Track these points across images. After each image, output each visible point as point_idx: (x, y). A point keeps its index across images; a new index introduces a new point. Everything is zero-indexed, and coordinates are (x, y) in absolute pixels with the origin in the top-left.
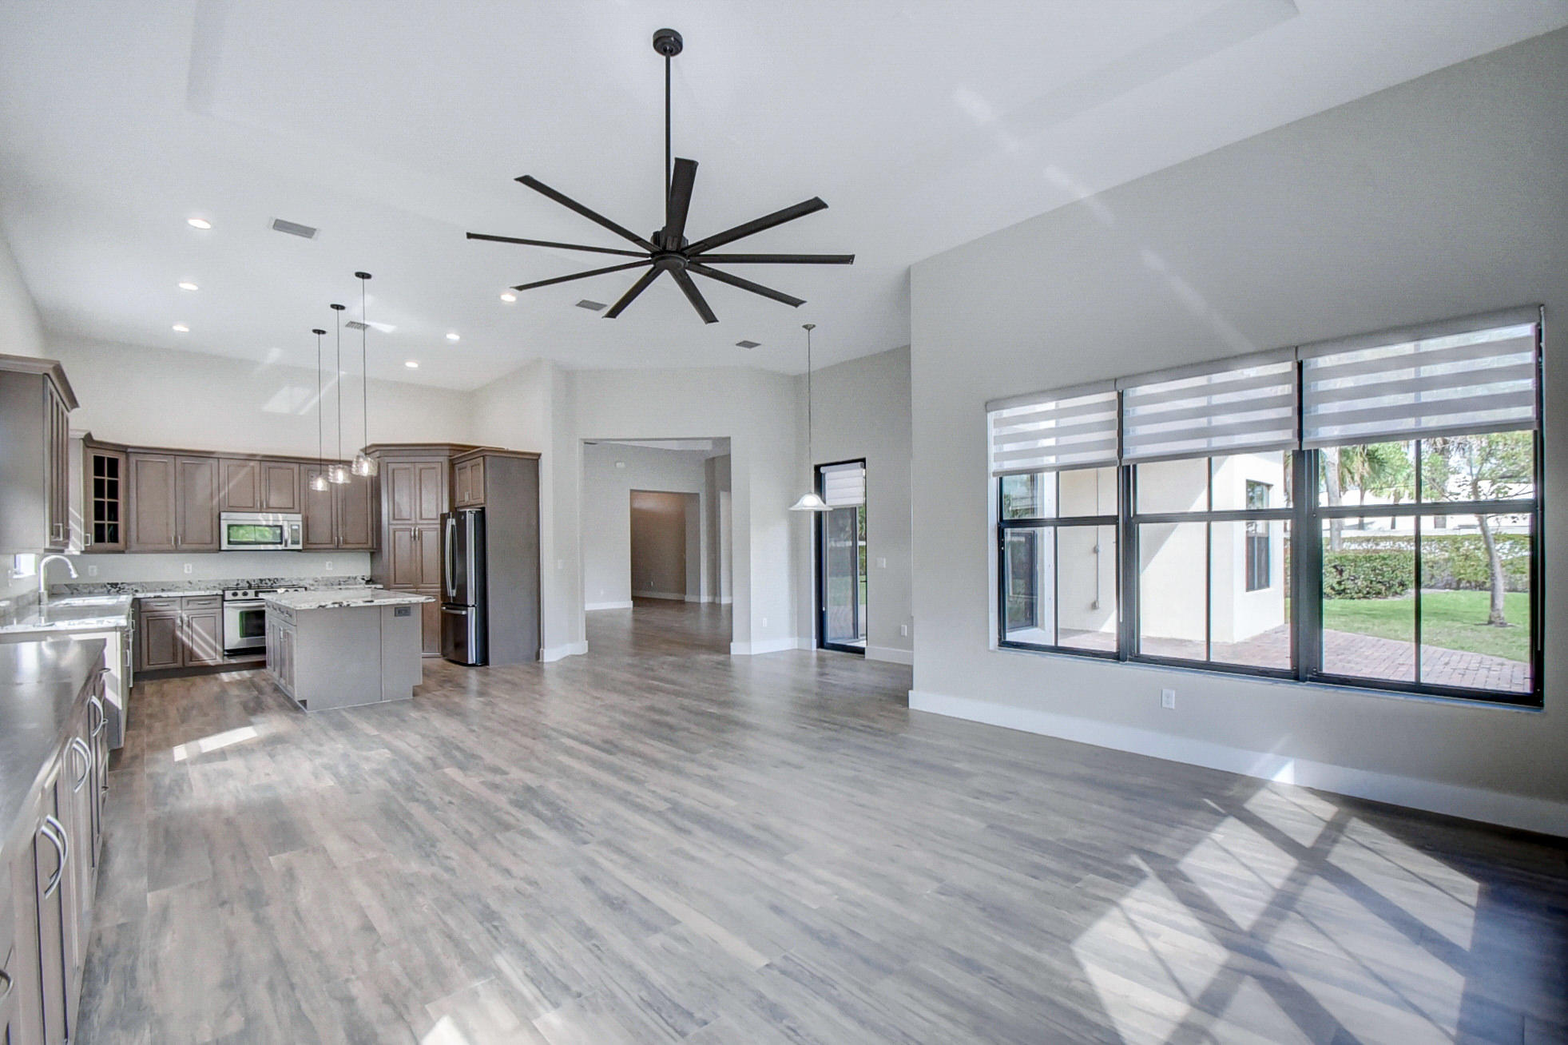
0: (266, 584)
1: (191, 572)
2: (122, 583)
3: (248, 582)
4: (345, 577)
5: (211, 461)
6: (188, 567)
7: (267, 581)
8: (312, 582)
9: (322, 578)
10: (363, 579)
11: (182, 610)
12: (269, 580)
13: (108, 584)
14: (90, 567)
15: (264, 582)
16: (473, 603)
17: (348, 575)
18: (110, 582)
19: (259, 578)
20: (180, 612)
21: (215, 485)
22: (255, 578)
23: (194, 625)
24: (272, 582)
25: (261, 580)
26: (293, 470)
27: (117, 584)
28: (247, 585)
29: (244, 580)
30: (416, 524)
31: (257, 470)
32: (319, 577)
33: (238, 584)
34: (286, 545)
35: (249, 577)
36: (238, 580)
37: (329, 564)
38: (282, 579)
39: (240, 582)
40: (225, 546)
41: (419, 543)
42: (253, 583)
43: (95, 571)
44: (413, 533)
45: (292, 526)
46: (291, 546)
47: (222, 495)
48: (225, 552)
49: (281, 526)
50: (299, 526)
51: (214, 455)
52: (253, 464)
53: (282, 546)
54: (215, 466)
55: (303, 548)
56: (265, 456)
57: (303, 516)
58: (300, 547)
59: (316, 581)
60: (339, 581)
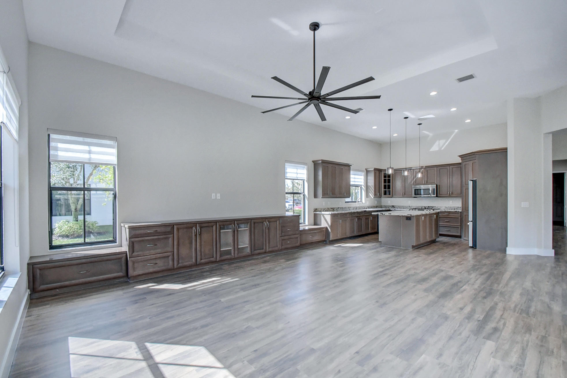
3: (425, 207)
4: (457, 207)
12: (431, 207)
16: (472, 220)
21: (412, 177)
22: (427, 206)
25: (429, 207)
26: (434, 169)
29: (423, 206)
31: (424, 171)
32: (448, 207)
34: (431, 195)
35: (425, 206)
38: (435, 207)
45: (433, 189)
46: (433, 196)
47: (414, 180)
48: (414, 197)
49: (429, 189)
50: (435, 189)
51: (412, 169)
52: (423, 169)
53: (430, 196)
54: (413, 172)
55: (437, 196)
56: (426, 166)
57: (437, 185)
58: (435, 196)
59: (446, 208)
60: (454, 208)
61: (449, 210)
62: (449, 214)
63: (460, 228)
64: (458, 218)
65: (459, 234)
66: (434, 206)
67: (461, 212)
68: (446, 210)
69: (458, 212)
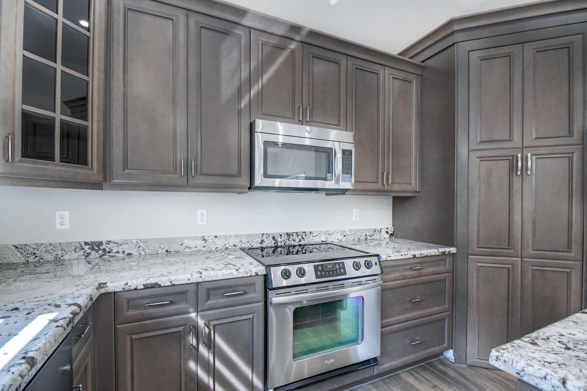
0: (294, 241)
1: (205, 223)
2: (109, 242)
3: (274, 238)
5: (238, 31)
6: (202, 215)
7: (295, 236)
9: (350, 231)
10: (387, 233)
11: (197, 311)
12: (297, 233)
13: (86, 244)
14: (58, 213)
15: (291, 237)
18: (89, 240)
19: (286, 232)
20: (193, 315)
21: (244, 74)
23: (219, 341)
24: (300, 237)
27: (101, 244)
28: (273, 243)
31: (298, 57)
32: (347, 229)
33: (262, 241)
36: (263, 235)
37: (357, 213)
38: (310, 233)
39: (264, 238)
40: (259, 181)
42: (279, 240)
43: (67, 220)
51: (245, 22)
52: (293, 46)
54: (245, 40)
59: (344, 236)
60: (366, 235)
61: (425, 252)
62: (422, 269)
66: (307, 230)
67: (452, 254)
68: (417, 253)
69: (449, 253)
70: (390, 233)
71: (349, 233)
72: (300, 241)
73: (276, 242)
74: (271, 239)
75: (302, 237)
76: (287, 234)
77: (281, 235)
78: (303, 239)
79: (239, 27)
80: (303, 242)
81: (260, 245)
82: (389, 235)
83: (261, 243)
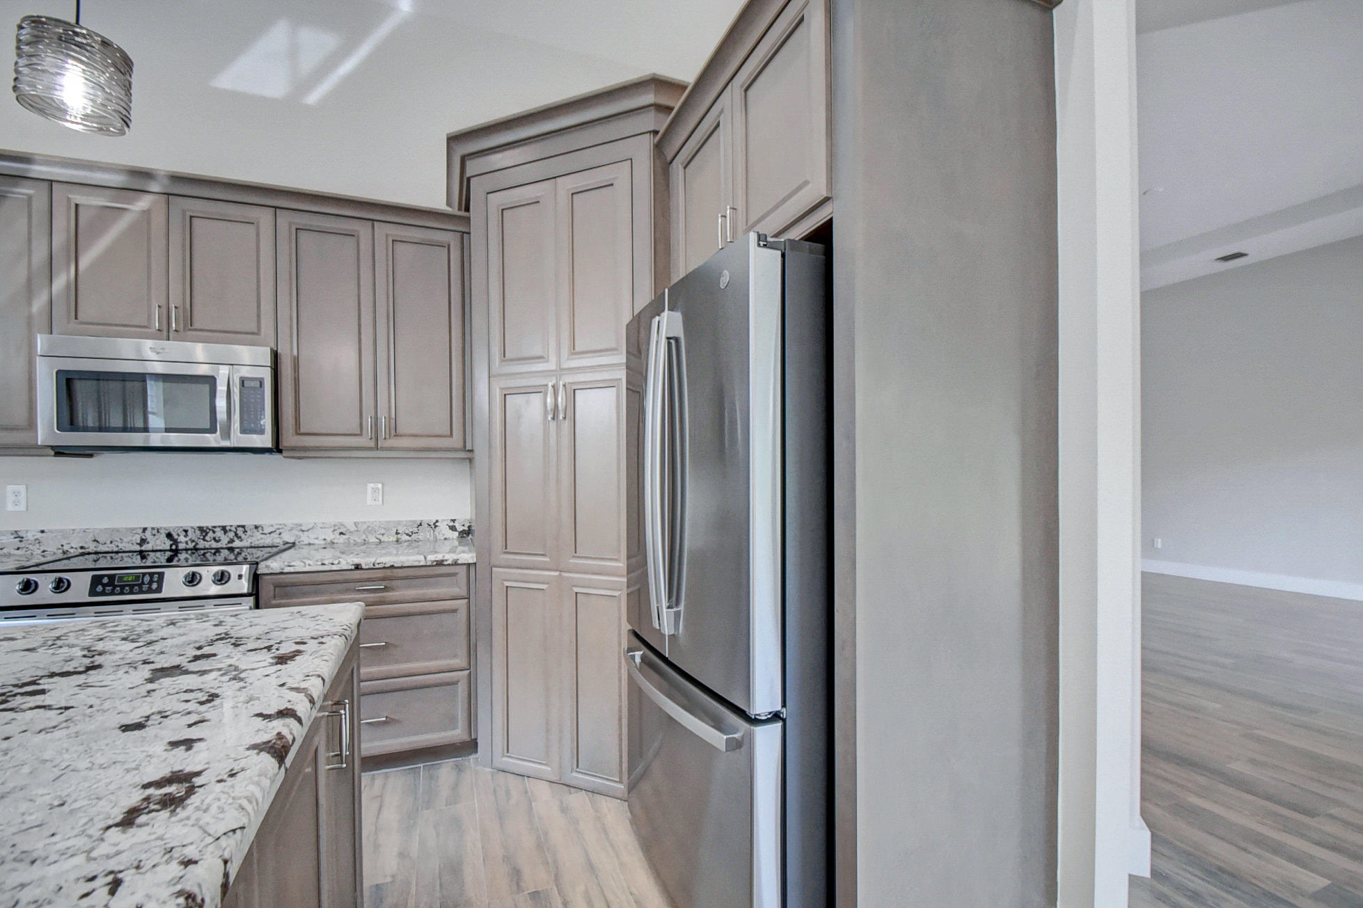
0: (217, 540)
1: (22, 507)
3: (169, 536)
5: (25, 190)
6: (16, 494)
7: (219, 533)
8: (330, 536)
9: (356, 524)
10: (453, 528)
12: (224, 529)
15: (211, 534)
17: (418, 518)
19: (198, 525)
22: (187, 524)
24: (231, 535)
25: (203, 531)
28: (167, 544)
30: (561, 371)
31: (158, 219)
32: (350, 524)
33: (143, 541)
34: (227, 434)
36: (145, 530)
37: (375, 490)
38: (256, 527)
39: (148, 535)
41: (566, 425)
42: (182, 539)
44: (549, 400)
45: (243, 381)
46: (238, 439)
47: (60, 283)
48: (60, 452)
49: (211, 381)
50: (261, 382)
51: (38, 170)
52: (143, 203)
53: (212, 440)
54: (40, 203)
55: (277, 448)
56: (176, 178)
57: (275, 356)
58: (265, 440)
59: (341, 533)
60: (397, 533)
61: (388, 560)
62: (386, 589)
63: (462, 689)
64: (454, 611)
65: (457, 734)
66: (249, 522)
67: (469, 565)
68: (365, 561)
69: (455, 564)
70: (460, 528)
71: (353, 528)
72: (232, 541)
73: (176, 542)
74: (163, 537)
75: (236, 535)
76: (201, 529)
77: (186, 531)
78: (239, 538)
79: (25, 182)
80: (237, 543)
81: (138, 548)
82: (456, 534)
83: (141, 545)
